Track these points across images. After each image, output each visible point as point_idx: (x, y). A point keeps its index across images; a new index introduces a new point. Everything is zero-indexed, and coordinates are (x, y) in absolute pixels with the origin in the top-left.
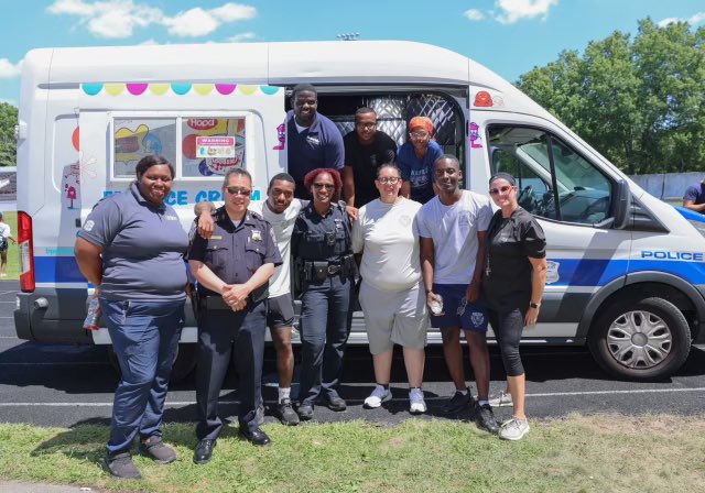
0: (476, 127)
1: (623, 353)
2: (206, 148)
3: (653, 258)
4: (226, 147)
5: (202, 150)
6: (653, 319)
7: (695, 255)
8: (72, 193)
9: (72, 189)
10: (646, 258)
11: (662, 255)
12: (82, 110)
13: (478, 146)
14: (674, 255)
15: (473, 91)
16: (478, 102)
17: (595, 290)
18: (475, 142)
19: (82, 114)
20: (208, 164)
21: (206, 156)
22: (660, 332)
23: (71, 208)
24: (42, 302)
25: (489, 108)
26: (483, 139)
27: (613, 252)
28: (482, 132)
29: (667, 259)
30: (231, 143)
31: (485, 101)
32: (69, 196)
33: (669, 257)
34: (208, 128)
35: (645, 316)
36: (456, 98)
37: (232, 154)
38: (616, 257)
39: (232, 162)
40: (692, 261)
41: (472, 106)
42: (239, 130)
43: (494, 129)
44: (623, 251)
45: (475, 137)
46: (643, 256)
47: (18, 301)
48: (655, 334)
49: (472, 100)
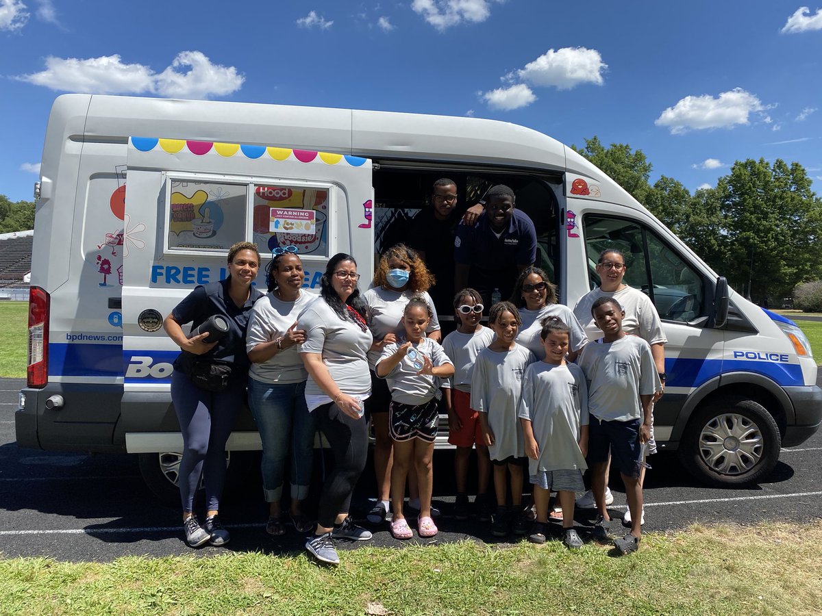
0: (573, 216)
1: (715, 458)
2: (282, 221)
3: (744, 359)
4: (304, 222)
5: (277, 223)
6: (745, 423)
7: (781, 356)
8: (106, 267)
9: (106, 262)
10: (739, 359)
11: (753, 356)
12: (130, 168)
13: (575, 236)
14: (762, 356)
15: (570, 178)
16: (574, 190)
17: (692, 390)
18: (572, 232)
19: (129, 173)
20: (280, 240)
21: (281, 230)
22: (751, 436)
23: (104, 284)
24: (57, 400)
25: (586, 197)
26: (579, 229)
27: (708, 351)
28: (579, 221)
29: (757, 360)
30: (311, 217)
31: (581, 189)
32: (102, 270)
33: (760, 358)
34: (281, 199)
35: (737, 419)
36: (550, 184)
37: (312, 230)
38: (709, 357)
39: (309, 239)
40: (779, 362)
41: (568, 193)
42: (317, 203)
43: (591, 219)
44: (717, 351)
45: (572, 226)
46: (736, 356)
47: (23, 400)
48: (747, 438)
49: (569, 188)
